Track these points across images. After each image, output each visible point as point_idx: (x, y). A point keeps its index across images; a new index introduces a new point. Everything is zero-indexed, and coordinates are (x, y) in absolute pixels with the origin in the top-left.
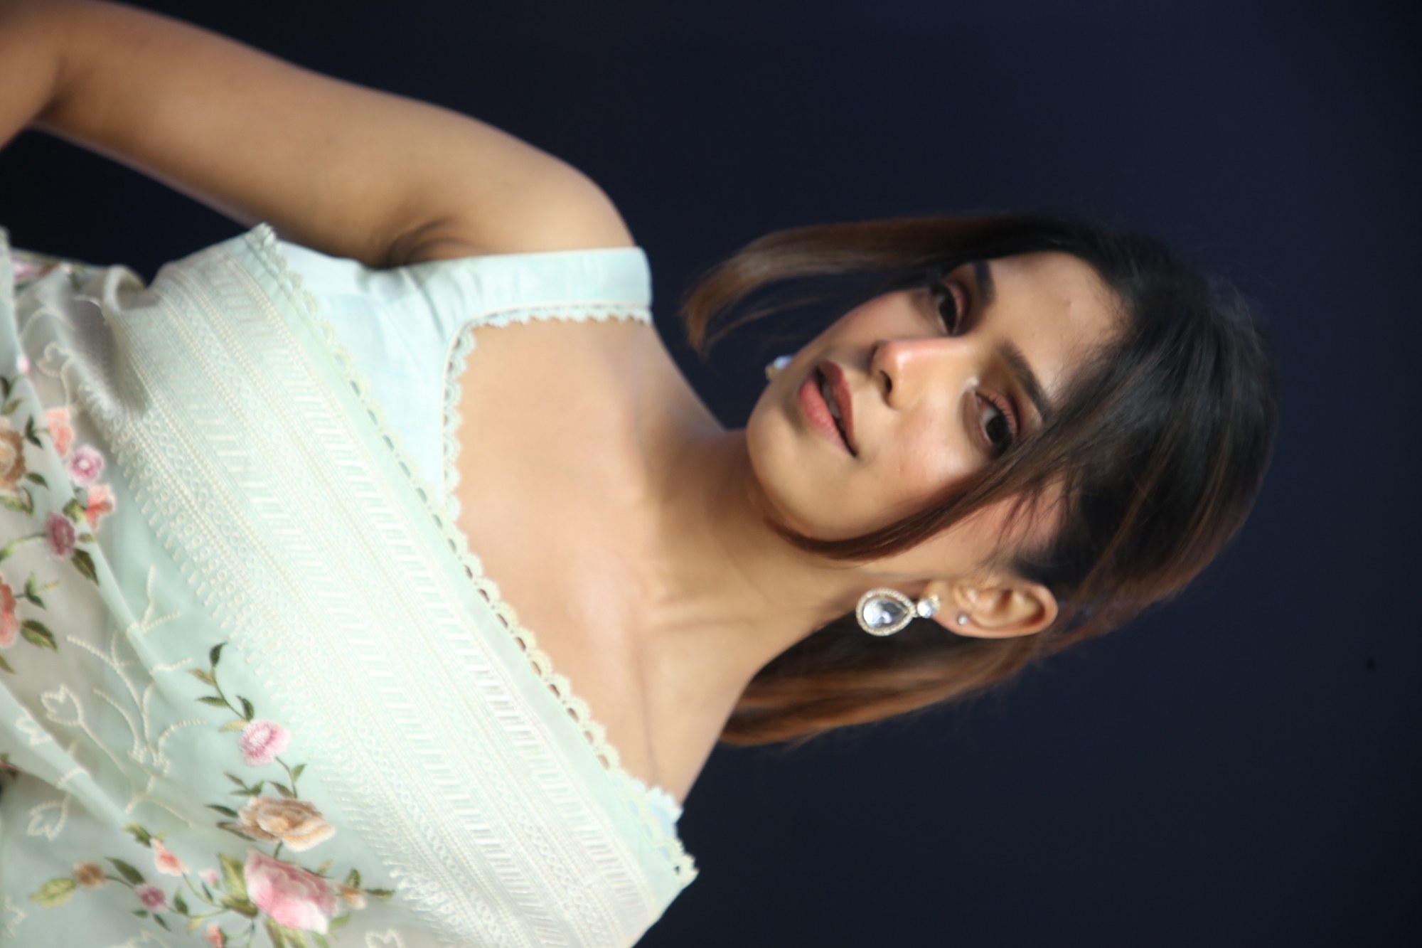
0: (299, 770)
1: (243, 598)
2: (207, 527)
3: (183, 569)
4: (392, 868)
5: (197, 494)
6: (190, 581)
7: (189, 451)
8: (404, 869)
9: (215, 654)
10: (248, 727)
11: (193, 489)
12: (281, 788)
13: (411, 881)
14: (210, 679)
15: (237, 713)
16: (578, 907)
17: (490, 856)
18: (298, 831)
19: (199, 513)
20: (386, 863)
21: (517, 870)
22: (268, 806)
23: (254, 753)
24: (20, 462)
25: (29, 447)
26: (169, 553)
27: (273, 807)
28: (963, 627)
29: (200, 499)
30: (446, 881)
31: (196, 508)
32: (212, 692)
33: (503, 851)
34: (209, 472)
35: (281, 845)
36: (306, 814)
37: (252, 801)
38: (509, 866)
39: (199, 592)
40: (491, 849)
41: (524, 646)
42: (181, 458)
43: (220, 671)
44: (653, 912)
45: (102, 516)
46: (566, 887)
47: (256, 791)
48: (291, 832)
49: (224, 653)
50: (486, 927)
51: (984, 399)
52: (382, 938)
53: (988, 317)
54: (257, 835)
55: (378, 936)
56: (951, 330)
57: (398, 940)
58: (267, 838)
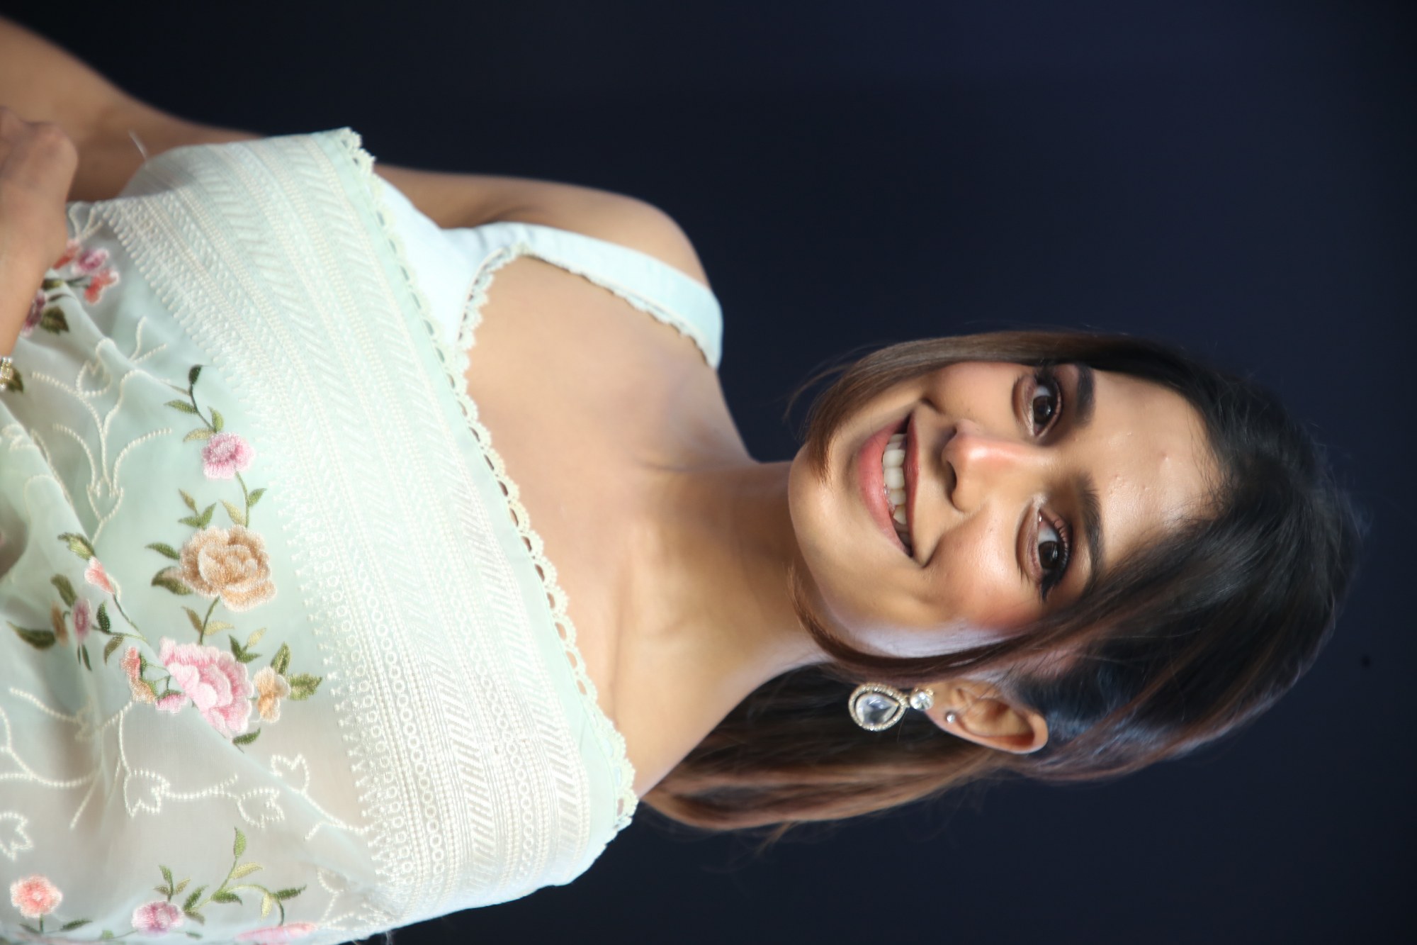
3: (176, 315)
13: (342, 674)
18: (238, 587)
28: (949, 725)
35: (217, 601)
37: (197, 535)
43: (198, 388)
47: (205, 518)
48: (231, 586)
49: (204, 376)
51: (1045, 519)
52: (289, 763)
53: (1077, 440)
54: (194, 585)
55: (285, 760)
56: (1037, 433)
57: (306, 767)
58: (204, 590)
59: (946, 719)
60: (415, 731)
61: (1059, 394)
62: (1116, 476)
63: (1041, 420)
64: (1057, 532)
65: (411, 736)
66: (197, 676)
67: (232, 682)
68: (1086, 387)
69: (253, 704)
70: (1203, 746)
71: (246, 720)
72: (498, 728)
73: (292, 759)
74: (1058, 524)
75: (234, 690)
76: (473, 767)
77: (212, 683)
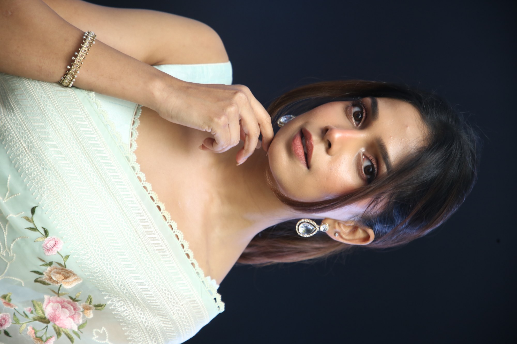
0: (67, 257)
1: (45, 188)
2: (32, 159)
3: (22, 176)
4: (105, 295)
5: (28, 146)
6: (25, 181)
7: (26, 129)
8: (110, 296)
9: (33, 211)
10: (47, 239)
11: (27, 144)
12: (60, 264)
13: (112, 301)
14: (32, 221)
15: (42, 234)
17: (144, 293)
18: (68, 280)
19: (29, 154)
20: (103, 293)
21: (155, 298)
22: (55, 270)
23: (49, 250)
26: (18, 170)
27: (58, 270)
28: (336, 238)
29: (29, 148)
30: (126, 301)
31: (28, 152)
32: (31, 226)
33: (149, 291)
34: (33, 137)
35: (61, 286)
36: (70, 274)
37: (49, 268)
38: (152, 297)
39: (27, 185)
40: (144, 290)
41: (160, 210)
42: (23, 131)
43: (35, 217)
44: (206, 321)
47: (50, 264)
48: (65, 280)
49: (37, 210)
50: (142, 321)
51: (366, 157)
52: (100, 331)
53: (374, 125)
54: (51, 282)
55: (98, 330)
56: (357, 125)
57: (106, 331)
58: (55, 283)
59: (335, 235)
60: (143, 314)
61: (364, 109)
62: (391, 137)
63: (358, 120)
64: (370, 161)
65: (142, 316)
66: (60, 306)
67: (73, 307)
68: (375, 105)
69: (82, 313)
70: (432, 231)
71: (81, 319)
72: (172, 305)
73: (100, 329)
74: (371, 158)
75: (75, 309)
76: (166, 321)
77: (66, 308)
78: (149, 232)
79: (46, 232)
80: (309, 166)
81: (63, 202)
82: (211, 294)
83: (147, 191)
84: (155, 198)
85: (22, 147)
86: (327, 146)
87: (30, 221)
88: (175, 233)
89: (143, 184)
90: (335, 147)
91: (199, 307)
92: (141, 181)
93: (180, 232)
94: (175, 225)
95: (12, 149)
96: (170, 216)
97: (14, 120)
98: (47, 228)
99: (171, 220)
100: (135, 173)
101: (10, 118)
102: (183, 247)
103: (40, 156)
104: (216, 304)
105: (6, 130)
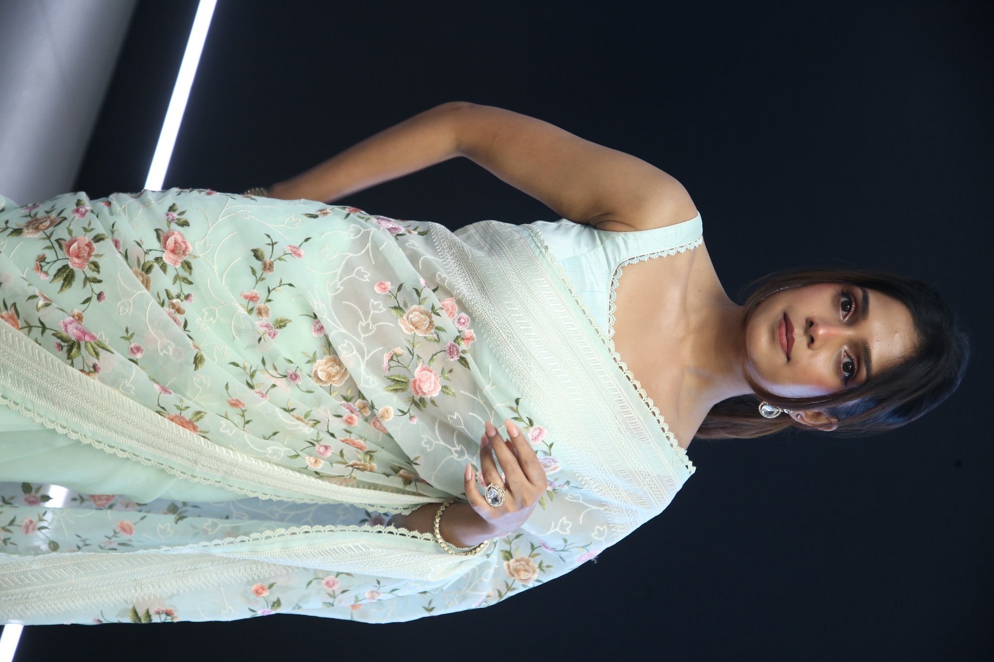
0: (552, 445)
1: (527, 379)
2: (512, 350)
3: (503, 366)
5: (508, 336)
6: (506, 371)
7: (504, 320)
9: (517, 401)
10: (532, 428)
11: (506, 334)
12: (545, 453)
14: (516, 411)
15: (526, 423)
16: (649, 484)
18: (548, 469)
19: (509, 344)
23: (533, 439)
24: (431, 322)
25: (434, 316)
26: (499, 360)
29: (509, 338)
31: (508, 342)
32: (516, 415)
34: (512, 328)
36: (552, 462)
39: (510, 376)
41: (636, 388)
42: (501, 322)
43: (520, 408)
44: (679, 487)
45: (471, 342)
46: (645, 478)
49: (520, 401)
51: (847, 354)
53: (862, 325)
56: (844, 319)
59: (797, 416)
61: (853, 300)
64: (851, 358)
68: (866, 298)
74: (852, 355)
78: (626, 412)
79: (531, 422)
80: (789, 358)
81: (545, 393)
82: (683, 462)
83: (623, 371)
84: (630, 377)
85: (501, 337)
86: (809, 340)
87: (515, 411)
88: (652, 410)
89: (618, 364)
90: (817, 344)
91: (672, 480)
92: (616, 362)
93: (657, 408)
94: (651, 402)
95: (491, 338)
96: (646, 394)
97: (491, 310)
98: (531, 418)
99: (647, 397)
100: (610, 355)
101: (487, 309)
102: (659, 422)
103: (520, 347)
104: (688, 470)
105: (484, 319)
